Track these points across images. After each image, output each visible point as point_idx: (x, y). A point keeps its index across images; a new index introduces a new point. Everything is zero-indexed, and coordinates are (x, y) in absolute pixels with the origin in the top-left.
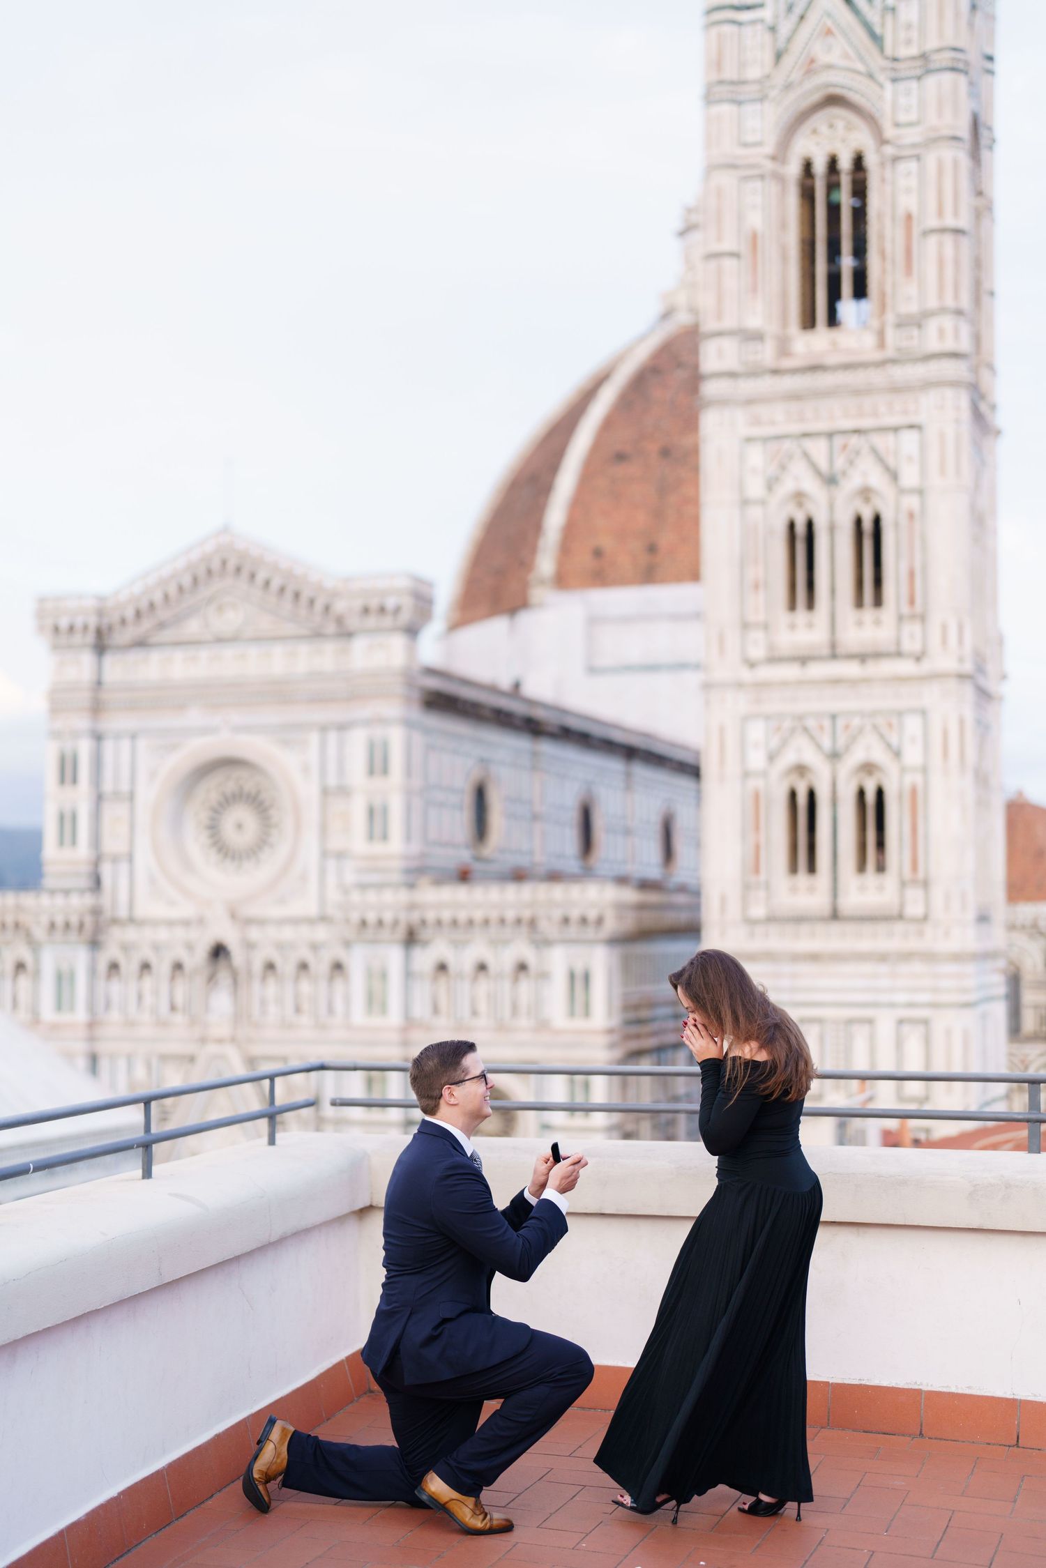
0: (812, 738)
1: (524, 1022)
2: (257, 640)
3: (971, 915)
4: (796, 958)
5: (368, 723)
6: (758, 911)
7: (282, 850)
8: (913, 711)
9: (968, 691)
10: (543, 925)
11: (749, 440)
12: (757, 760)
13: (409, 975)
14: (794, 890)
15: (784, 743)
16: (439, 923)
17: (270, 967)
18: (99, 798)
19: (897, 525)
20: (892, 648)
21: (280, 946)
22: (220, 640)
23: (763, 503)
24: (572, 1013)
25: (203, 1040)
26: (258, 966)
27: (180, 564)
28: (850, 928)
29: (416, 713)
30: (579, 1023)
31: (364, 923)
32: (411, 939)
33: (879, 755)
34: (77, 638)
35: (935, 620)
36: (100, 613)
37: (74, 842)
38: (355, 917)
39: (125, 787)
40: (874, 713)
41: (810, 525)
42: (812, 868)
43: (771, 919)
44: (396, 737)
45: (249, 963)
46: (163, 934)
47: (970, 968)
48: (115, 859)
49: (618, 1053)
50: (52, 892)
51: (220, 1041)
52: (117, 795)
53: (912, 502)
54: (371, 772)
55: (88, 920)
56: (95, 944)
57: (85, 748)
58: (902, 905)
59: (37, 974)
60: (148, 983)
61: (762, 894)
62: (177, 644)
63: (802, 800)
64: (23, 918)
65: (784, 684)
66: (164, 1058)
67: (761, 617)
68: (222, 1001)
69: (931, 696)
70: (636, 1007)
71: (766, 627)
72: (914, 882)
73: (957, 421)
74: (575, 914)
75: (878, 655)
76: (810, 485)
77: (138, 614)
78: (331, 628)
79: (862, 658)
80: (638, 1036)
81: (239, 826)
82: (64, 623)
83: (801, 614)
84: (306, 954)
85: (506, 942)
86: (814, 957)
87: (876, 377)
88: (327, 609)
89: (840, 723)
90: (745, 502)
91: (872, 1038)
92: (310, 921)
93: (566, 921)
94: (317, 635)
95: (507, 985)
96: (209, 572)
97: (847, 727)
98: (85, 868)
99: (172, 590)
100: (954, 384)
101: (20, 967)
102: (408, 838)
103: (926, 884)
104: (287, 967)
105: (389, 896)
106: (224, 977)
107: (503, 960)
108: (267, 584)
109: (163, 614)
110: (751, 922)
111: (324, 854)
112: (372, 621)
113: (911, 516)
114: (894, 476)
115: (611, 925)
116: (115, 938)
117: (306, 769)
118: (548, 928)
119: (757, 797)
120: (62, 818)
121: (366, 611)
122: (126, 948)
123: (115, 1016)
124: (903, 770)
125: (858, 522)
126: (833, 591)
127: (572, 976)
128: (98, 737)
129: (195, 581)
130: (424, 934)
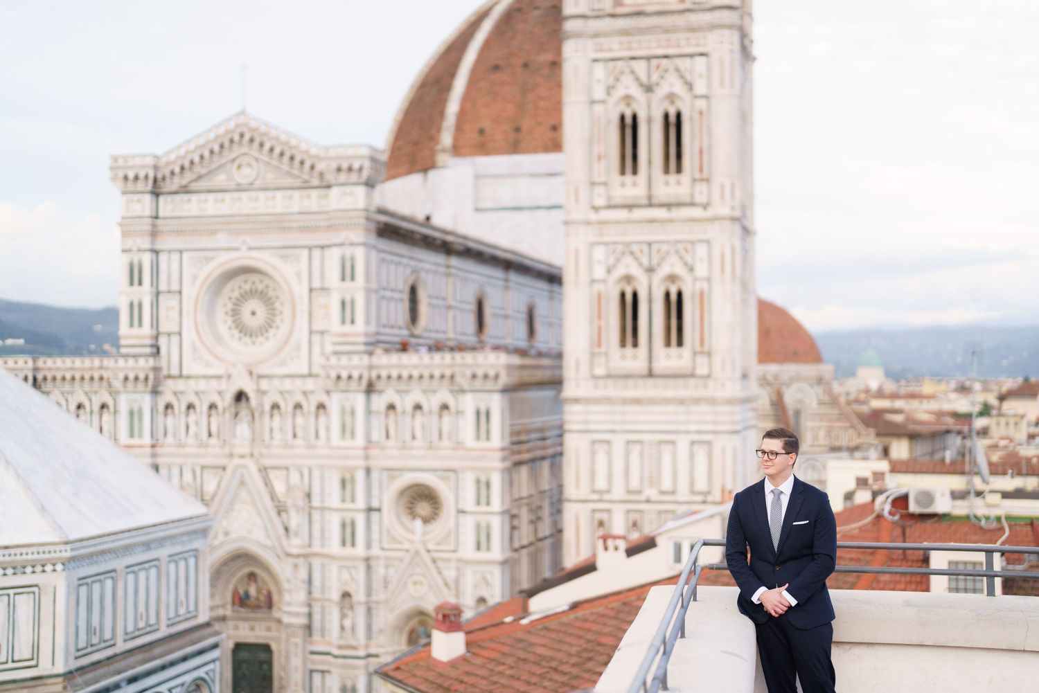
0: (637, 259)
1: (446, 443)
2: (265, 189)
3: (738, 374)
4: (625, 401)
5: (341, 245)
6: (600, 371)
7: (283, 330)
8: (701, 241)
9: (737, 229)
10: (458, 379)
11: (595, 60)
12: (599, 272)
13: (369, 412)
14: (623, 357)
15: (618, 260)
16: (389, 377)
17: (275, 406)
18: (158, 294)
19: (691, 119)
20: (688, 200)
21: (281, 393)
22: (240, 189)
23: (603, 102)
24: (478, 438)
25: (231, 455)
26: (267, 407)
27: (212, 136)
28: (660, 382)
29: (373, 239)
30: (483, 444)
31: (339, 377)
32: (370, 389)
33: (679, 270)
34: (141, 186)
35: (717, 181)
36: (156, 168)
37: (140, 325)
38: (333, 374)
39: (175, 287)
40: (677, 242)
41: (635, 118)
42: (635, 344)
43: (609, 376)
44: (360, 254)
45: (261, 405)
46: (202, 385)
47: (738, 408)
48: (169, 335)
49: (508, 464)
50: (126, 356)
51: (242, 457)
52: (169, 292)
53: (701, 104)
54: (343, 279)
55: (151, 376)
56: (155, 392)
57: (147, 258)
58: (694, 368)
59: (115, 412)
60: (192, 418)
61: (603, 360)
62: (210, 191)
63: (629, 298)
64: (105, 376)
65: (618, 222)
66: (203, 468)
67: (602, 179)
68: (243, 430)
69: (712, 231)
70: (518, 433)
71: (605, 184)
72: (702, 353)
73: (732, 51)
74: (480, 373)
75: (679, 205)
76: (636, 91)
77: (182, 168)
78: (315, 182)
79: (668, 206)
80: (519, 452)
81: (253, 313)
82: (131, 175)
83: (629, 178)
84: (300, 398)
85: (434, 391)
86: (637, 401)
87: (679, 21)
88: (312, 167)
89: (655, 247)
90: (593, 102)
91: (674, 454)
92: (302, 376)
93: (474, 376)
94: (306, 186)
95: (435, 418)
96: (232, 141)
97: (659, 251)
98: (148, 342)
99: (207, 154)
100: (730, 27)
101: (103, 406)
102: (368, 322)
103: (709, 354)
104: (287, 407)
105: (356, 360)
106: (244, 413)
107: (432, 403)
108: (272, 150)
109: (199, 170)
110: (595, 377)
111: (311, 332)
112: (343, 177)
113: (701, 113)
114: (690, 86)
115: (504, 380)
116: (169, 387)
117: (298, 275)
118: (462, 381)
119: (599, 296)
120: (131, 305)
121: (339, 170)
122: (175, 393)
123: (170, 439)
124: (696, 279)
125: (666, 116)
126: (650, 162)
127: (478, 413)
128: (156, 252)
129: (222, 146)
130: (379, 385)
